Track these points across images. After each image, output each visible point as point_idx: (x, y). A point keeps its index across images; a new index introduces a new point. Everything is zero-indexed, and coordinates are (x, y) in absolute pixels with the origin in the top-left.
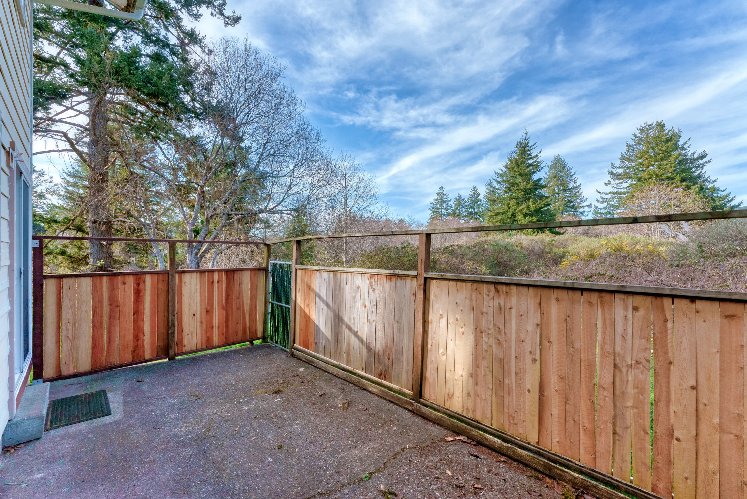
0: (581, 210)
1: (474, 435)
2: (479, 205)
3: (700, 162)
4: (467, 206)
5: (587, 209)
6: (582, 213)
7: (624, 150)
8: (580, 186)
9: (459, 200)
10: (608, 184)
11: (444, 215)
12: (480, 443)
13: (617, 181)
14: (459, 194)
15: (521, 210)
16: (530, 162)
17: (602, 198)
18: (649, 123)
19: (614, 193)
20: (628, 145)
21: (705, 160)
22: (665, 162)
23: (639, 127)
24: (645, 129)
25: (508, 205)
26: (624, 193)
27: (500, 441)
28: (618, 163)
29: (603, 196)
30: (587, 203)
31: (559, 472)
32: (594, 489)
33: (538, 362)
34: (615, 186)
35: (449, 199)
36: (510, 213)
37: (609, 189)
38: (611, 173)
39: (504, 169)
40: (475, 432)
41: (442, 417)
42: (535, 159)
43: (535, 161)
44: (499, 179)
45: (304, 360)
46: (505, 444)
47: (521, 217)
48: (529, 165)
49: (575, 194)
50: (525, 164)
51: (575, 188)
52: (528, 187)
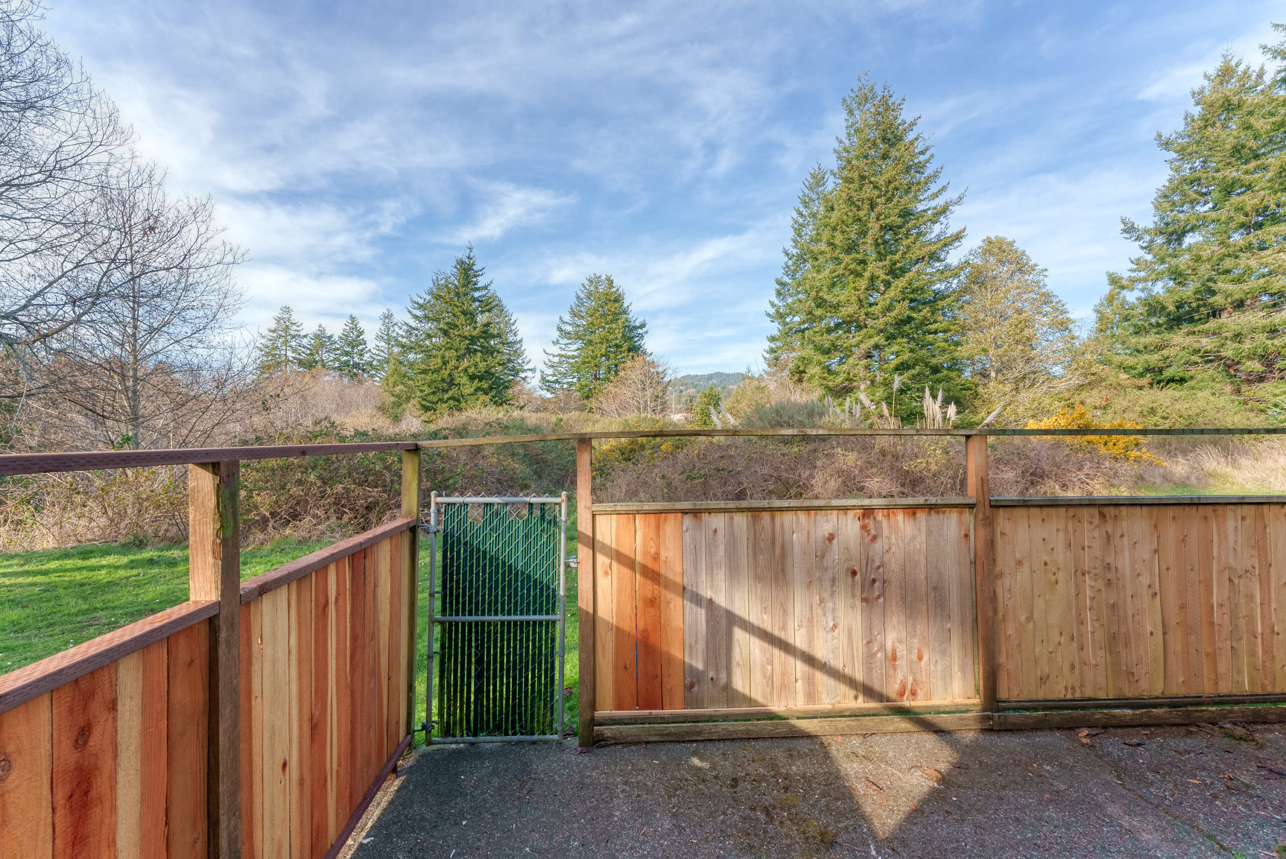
0: (523, 375)
1: (1098, 719)
2: (362, 351)
3: (640, 331)
4: (338, 349)
5: (529, 374)
6: (524, 379)
7: (573, 301)
8: (521, 341)
9: (321, 339)
10: (556, 343)
11: (292, 362)
12: (1107, 726)
13: (565, 341)
14: (320, 326)
15: (466, 370)
16: (477, 294)
17: (550, 361)
18: (598, 275)
19: (562, 356)
20: (578, 297)
21: (644, 330)
22: (614, 326)
23: (588, 277)
24: (594, 281)
25: (443, 357)
26: (573, 357)
27: (1130, 712)
28: (567, 317)
29: (551, 357)
30: (530, 366)
31: (1198, 714)
32: (1231, 715)
33: (1158, 596)
34: (563, 346)
35: (302, 333)
36: (445, 373)
37: (556, 350)
38: (560, 329)
39: (428, 298)
40: (1098, 715)
41: (1046, 715)
42: (484, 292)
43: (484, 296)
44: (419, 313)
45: (656, 739)
46: (1138, 712)
47: (464, 380)
48: (474, 300)
49: (516, 351)
50: (469, 297)
51: (515, 343)
52: (475, 333)
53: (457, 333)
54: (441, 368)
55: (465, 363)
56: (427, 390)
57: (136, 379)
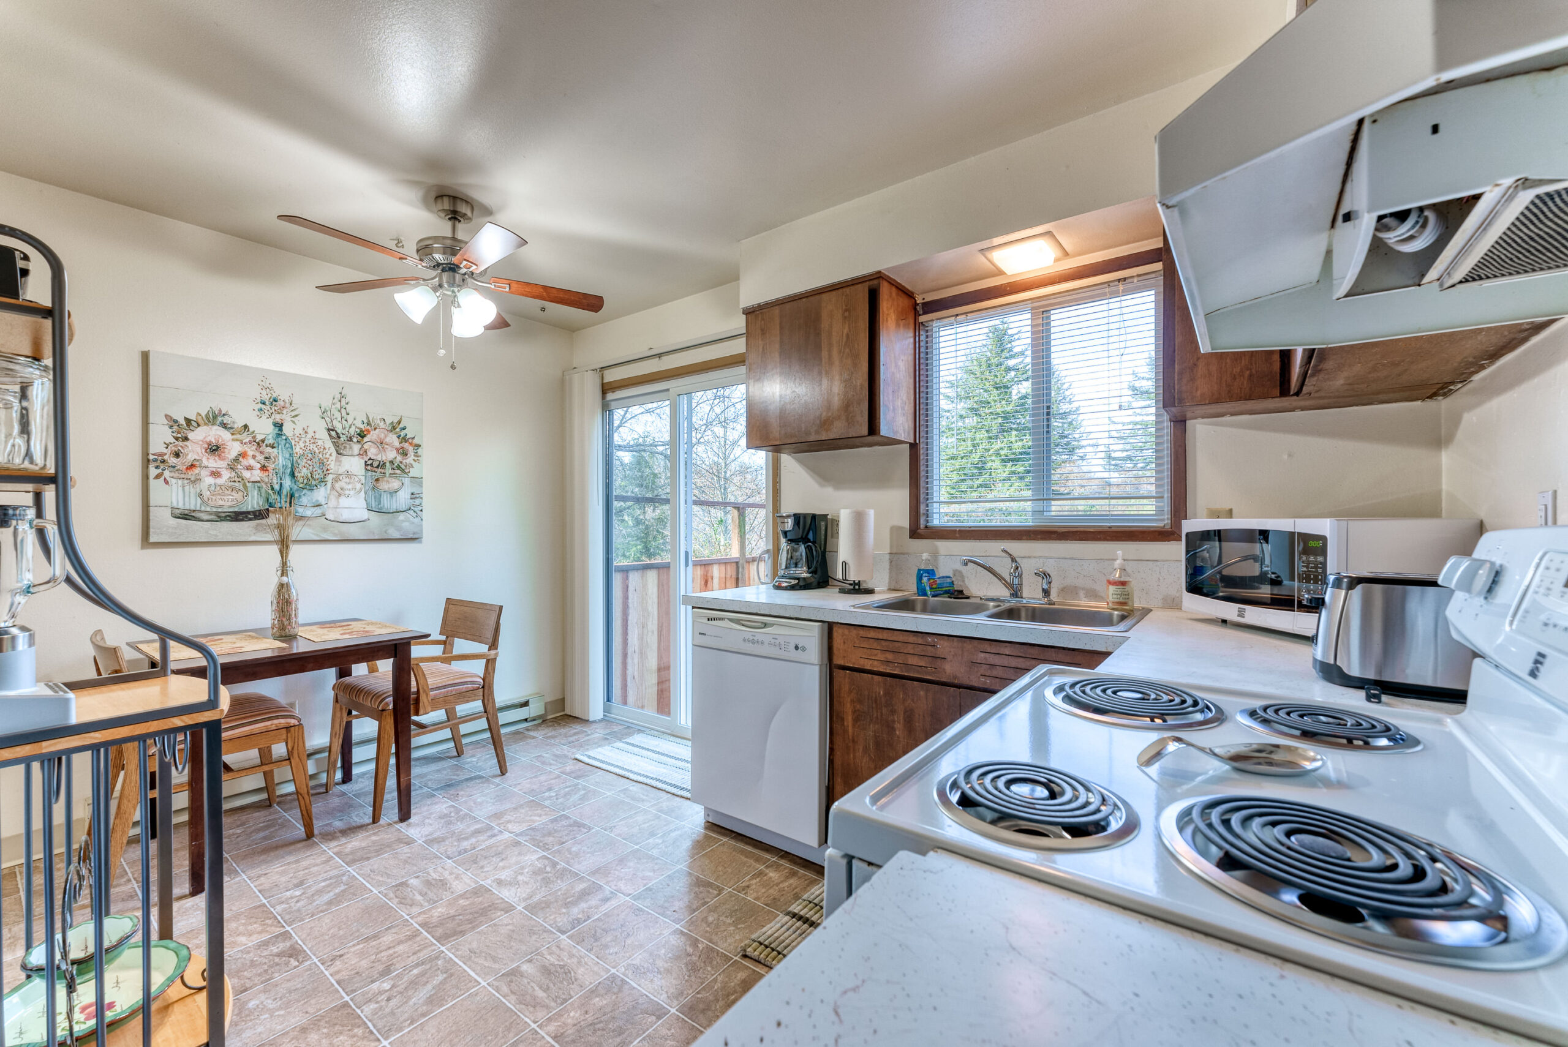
0: (1080, 452)
5: (1089, 451)
6: (1082, 457)
8: (1078, 409)
13: (1141, 403)
15: (998, 453)
16: (1011, 363)
17: (1118, 432)
25: (973, 440)
30: (1089, 441)
34: (1136, 411)
36: (975, 458)
43: (1020, 363)
47: (997, 463)
48: (1009, 369)
49: (1070, 423)
50: (1003, 367)
51: (1069, 413)
52: (1008, 409)
53: (987, 411)
54: (971, 452)
55: (998, 445)
56: (955, 477)
57: (726, 479)
